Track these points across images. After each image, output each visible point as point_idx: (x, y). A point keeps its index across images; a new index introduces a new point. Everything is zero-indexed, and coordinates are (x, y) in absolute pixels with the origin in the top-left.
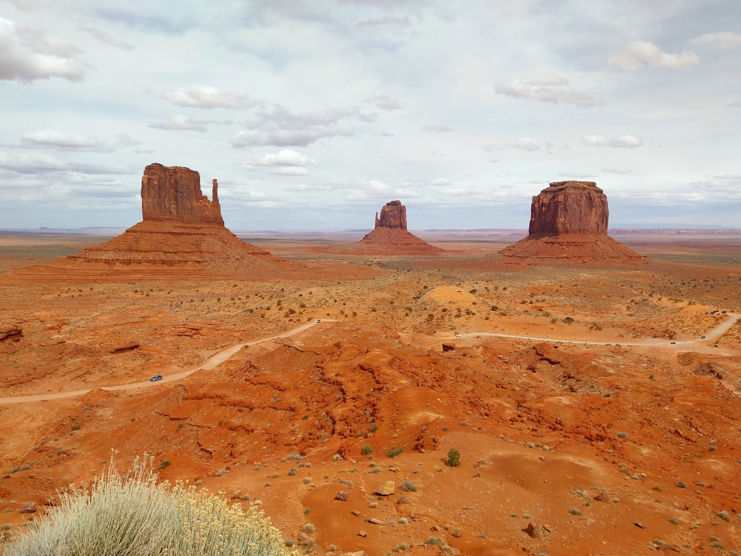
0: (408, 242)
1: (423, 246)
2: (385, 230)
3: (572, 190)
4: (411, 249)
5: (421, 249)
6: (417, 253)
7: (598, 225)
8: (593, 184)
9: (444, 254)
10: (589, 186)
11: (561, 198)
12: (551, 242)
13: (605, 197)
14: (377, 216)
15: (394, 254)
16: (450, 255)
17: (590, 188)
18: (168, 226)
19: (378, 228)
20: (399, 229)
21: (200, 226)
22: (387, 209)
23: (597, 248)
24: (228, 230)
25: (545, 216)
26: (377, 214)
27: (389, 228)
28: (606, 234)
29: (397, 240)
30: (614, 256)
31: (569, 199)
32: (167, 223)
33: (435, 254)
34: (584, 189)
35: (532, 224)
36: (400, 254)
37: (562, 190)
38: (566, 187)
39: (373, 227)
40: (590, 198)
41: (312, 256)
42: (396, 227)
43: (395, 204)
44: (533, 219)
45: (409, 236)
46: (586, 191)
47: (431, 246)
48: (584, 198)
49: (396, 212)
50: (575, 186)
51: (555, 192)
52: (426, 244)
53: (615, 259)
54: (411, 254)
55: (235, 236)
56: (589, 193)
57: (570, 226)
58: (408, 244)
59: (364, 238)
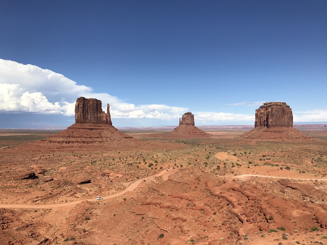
0: (195, 132)
1: (203, 133)
2: (184, 126)
3: (275, 106)
4: (197, 135)
5: (201, 135)
6: (200, 137)
8: (285, 104)
9: (213, 137)
10: (283, 104)
11: (270, 110)
12: (266, 131)
13: (291, 109)
14: (180, 119)
15: (189, 137)
16: (216, 138)
17: (283, 105)
18: (87, 126)
19: (181, 125)
20: (191, 125)
21: (101, 125)
22: (185, 116)
23: (288, 133)
24: (114, 127)
26: (180, 118)
27: (186, 125)
28: (292, 127)
29: (190, 131)
30: (297, 137)
32: (86, 124)
33: (209, 137)
34: (281, 105)
36: (192, 137)
37: (270, 106)
38: (272, 105)
39: (178, 125)
40: (284, 110)
41: (150, 138)
42: (189, 124)
43: (189, 114)
45: (196, 129)
47: (207, 133)
48: (281, 110)
49: (189, 117)
50: (276, 104)
51: (266, 107)
52: (204, 132)
53: (298, 139)
54: (197, 137)
55: (117, 129)
56: (283, 108)
57: (275, 123)
58: (196, 132)
59: (174, 130)
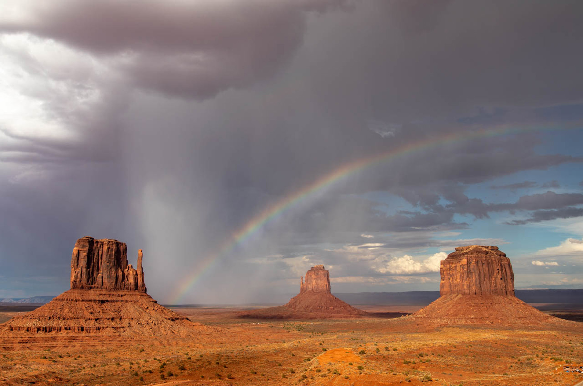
3: (475, 255)
8: (497, 249)
10: (492, 250)
11: (465, 261)
13: (509, 260)
14: (302, 280)
18: (92, 294)
19: (303, 291)
21: (123, 294)
24: (150, 297)
25: (453, 279)
31: (473, 262)
34: (486, 253)
37: (466, 253)
38: (469, 251)
39: (299, 291)
40: (493, 262)
43: (319, 269)
44: (443, 282)
46: (489, 254)
47: (355, 309)
50: (478, 250)
51: (460, 256)
52: (350, 307)
55: (156, 302)
56: (491, 257)
57: (476, 288)
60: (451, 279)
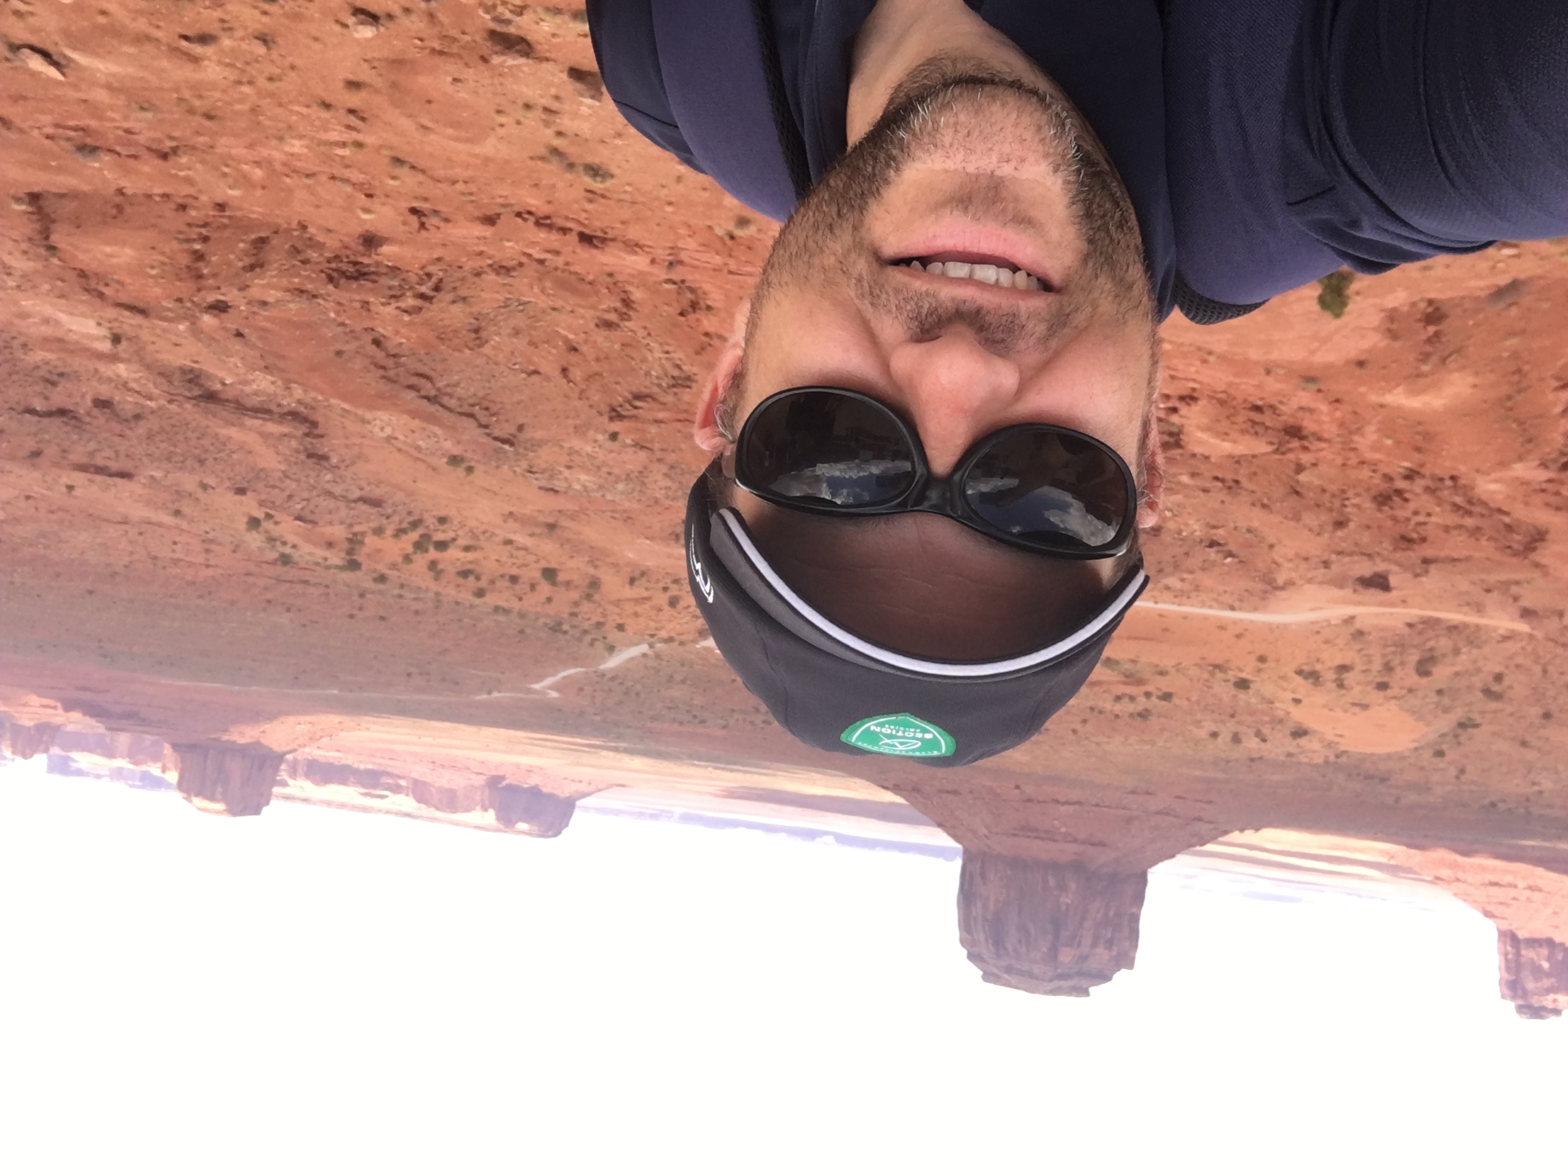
0: (1493, 890)
7: (983, 876)
8: (988, 977)
10: (998, 976)
12: (1093, 844)
13: (963, 943)
17: (995, 970)
20: (1521, 934)
23: (989, 819)
25: (1107, 915)
28: (966, 850)
31: (1045, 950)
34: (1009, 970)
35: (1139, 898)
37: (1063, 976)
38: (1051, 980)
40: (997, 943)
42: (1533, 942)
43: (1532, 1008)
44: (1134, 910)
45: (1489, 907)
46: (1005, 964)
48: (1010, 949)
49: (1530, 985)
50: (1029, 981)
51: (1081, 974)
56: (999, 956)
57: (1046, 881)
60: (1111, 913)
